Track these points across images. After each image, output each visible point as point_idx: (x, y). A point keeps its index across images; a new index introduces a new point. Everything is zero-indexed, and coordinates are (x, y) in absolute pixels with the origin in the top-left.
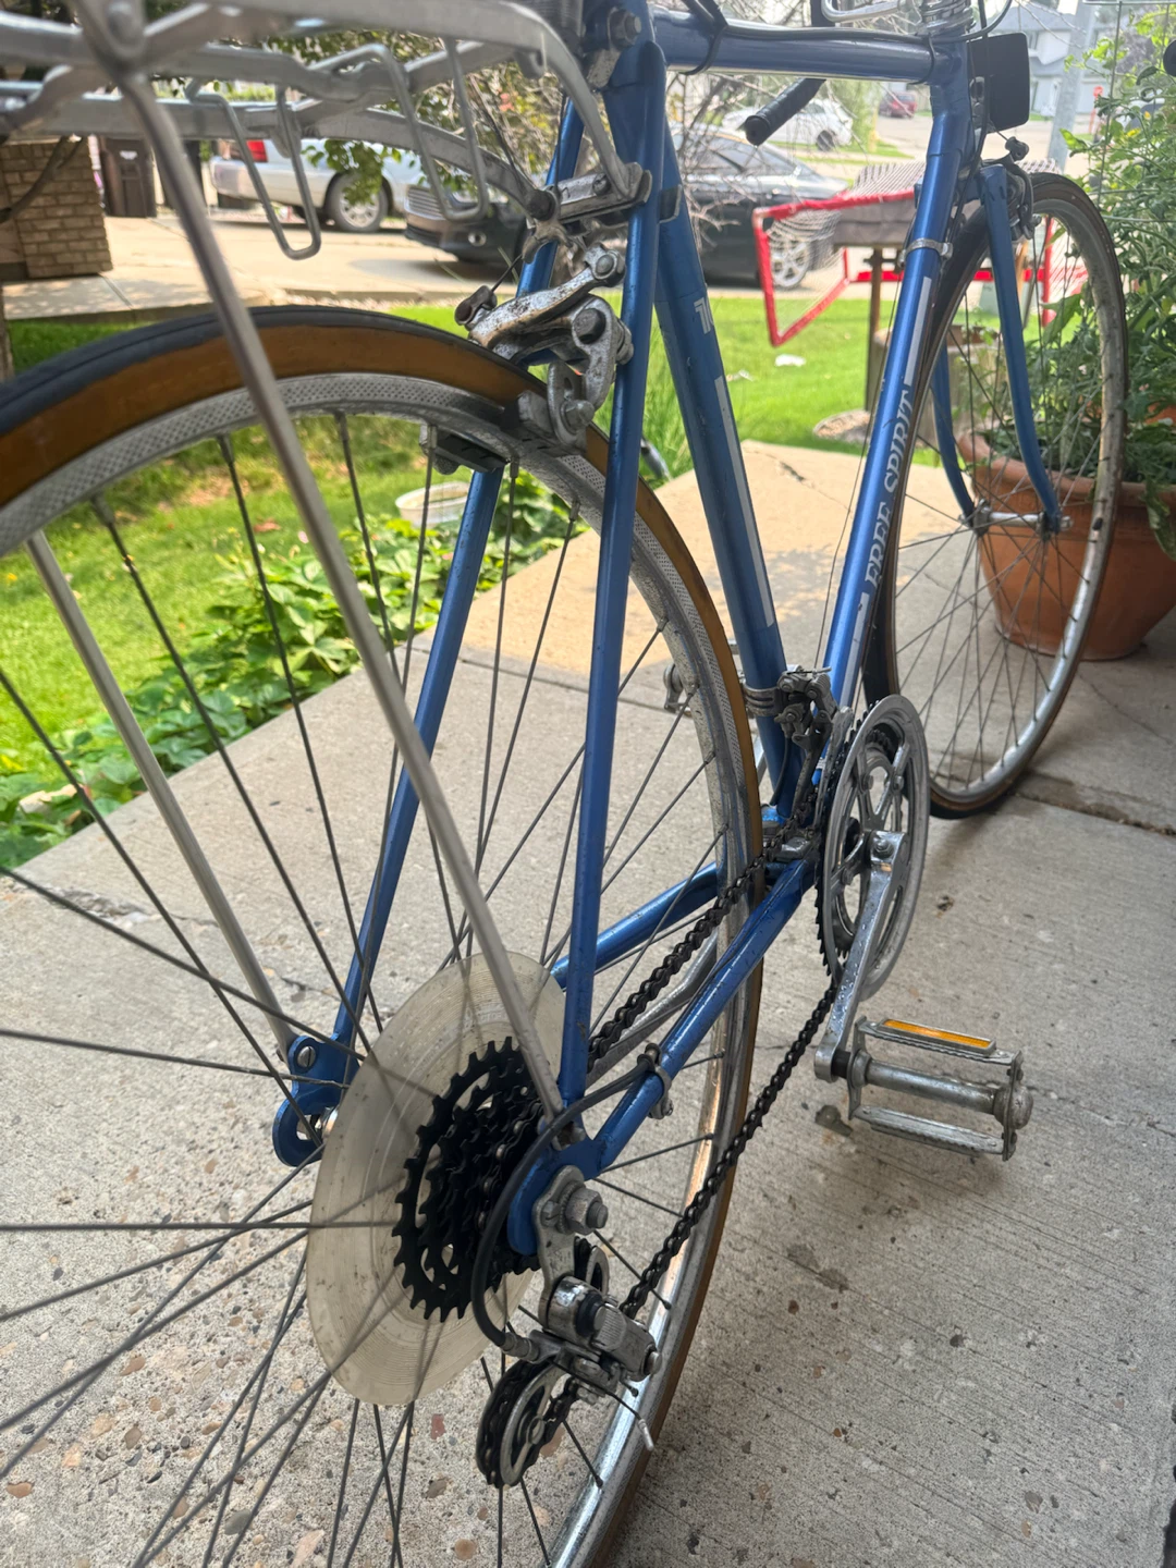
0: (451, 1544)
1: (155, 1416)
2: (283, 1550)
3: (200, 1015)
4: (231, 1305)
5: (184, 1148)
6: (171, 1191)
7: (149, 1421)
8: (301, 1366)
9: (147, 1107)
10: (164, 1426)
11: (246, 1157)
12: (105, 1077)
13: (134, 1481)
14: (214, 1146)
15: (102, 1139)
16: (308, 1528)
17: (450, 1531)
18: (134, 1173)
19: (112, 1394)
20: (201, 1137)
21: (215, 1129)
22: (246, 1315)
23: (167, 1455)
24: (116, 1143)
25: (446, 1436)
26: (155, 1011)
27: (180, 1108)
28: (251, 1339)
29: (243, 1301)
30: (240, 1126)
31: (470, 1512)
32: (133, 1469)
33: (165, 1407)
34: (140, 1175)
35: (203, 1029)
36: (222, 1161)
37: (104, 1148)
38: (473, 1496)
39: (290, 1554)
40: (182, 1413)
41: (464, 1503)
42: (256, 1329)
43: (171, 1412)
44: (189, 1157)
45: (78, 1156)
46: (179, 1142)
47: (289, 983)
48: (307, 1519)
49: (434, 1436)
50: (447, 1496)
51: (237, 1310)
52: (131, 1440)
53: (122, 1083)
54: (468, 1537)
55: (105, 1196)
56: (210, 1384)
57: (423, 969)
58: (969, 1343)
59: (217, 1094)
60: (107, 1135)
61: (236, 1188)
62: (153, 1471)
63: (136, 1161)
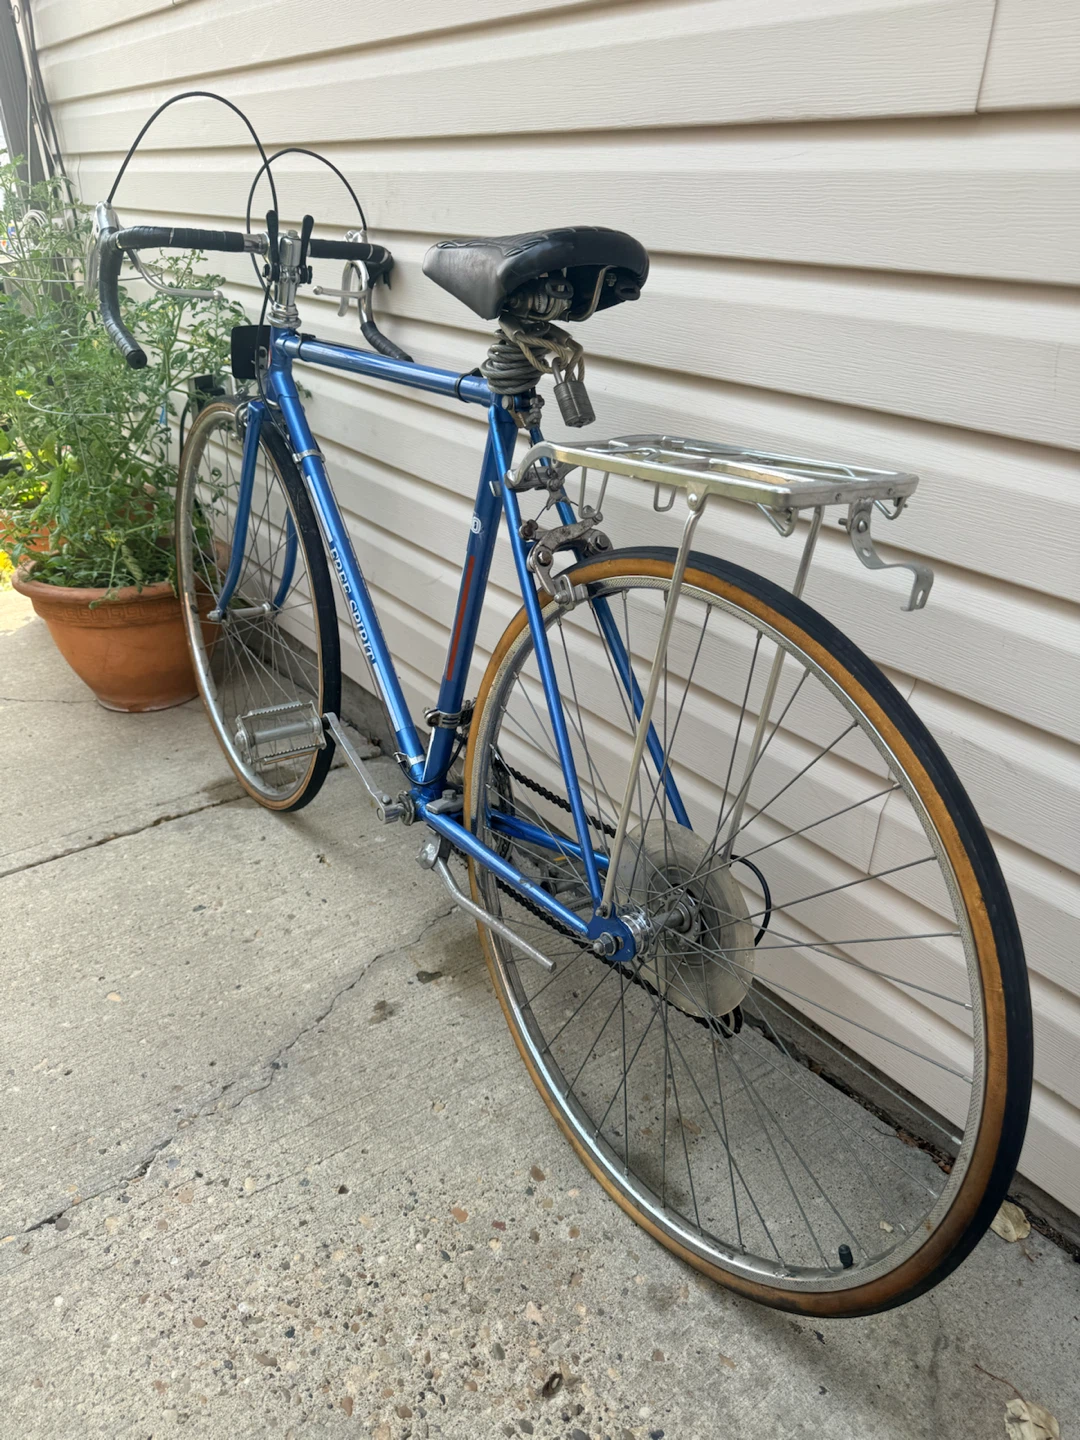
0: (568, 1238)
1: (397, 1394)
2: (530, 1326)
3: (11, 1304)
4: (340, 1329)
5: (164, 1341)
6: (202, 1357)
7: (398, 1398)
8: (416, 1292)
9: (91, 1364)
10: (408, 1388)
11: (210, 1294)
13: (438, 1414)
14: (180, 1317)
15: (98, 1409)
16: (523, 1311)
17: (561, 1236)
18: (159, 1386)
19: (361, 1423)
20: (160, 1325)
21: (161, 1314)
22: (356, 1319)
23: (431, 1390)
24: (111, 1398)
25: (507, 1222)
27: (114, 1338)
28: (376, 1320)
29: (342, 1319)
30: (173, 1295)
31: (556, 1223)
32: (429, 1413)
33: (394, 1387)
34: (166, 1380)
35: (33, 1305)
36: (200, 1313)
37: (108, 1410)
38: (549, 1219)
39: (534, 1323)
40: (406, 1375)
41: (551, 1225)
42: (370, 1315)
43: (401, 1383)
44: (176, 1338)
46: (153, 1343)
47: (38, 1227)
48: (518, 1309)
49: (504, 1229)
50: (542, 1233)
51: (346, 1326)
52: (404, 1413)
54: (568, 1229)
55: (165, 1413)
56: (393, 1354)
57: (117, 1130)
59: (123, 1306)
61: (234, 1307)
62: (438, 1400)
63: (146, 1383)
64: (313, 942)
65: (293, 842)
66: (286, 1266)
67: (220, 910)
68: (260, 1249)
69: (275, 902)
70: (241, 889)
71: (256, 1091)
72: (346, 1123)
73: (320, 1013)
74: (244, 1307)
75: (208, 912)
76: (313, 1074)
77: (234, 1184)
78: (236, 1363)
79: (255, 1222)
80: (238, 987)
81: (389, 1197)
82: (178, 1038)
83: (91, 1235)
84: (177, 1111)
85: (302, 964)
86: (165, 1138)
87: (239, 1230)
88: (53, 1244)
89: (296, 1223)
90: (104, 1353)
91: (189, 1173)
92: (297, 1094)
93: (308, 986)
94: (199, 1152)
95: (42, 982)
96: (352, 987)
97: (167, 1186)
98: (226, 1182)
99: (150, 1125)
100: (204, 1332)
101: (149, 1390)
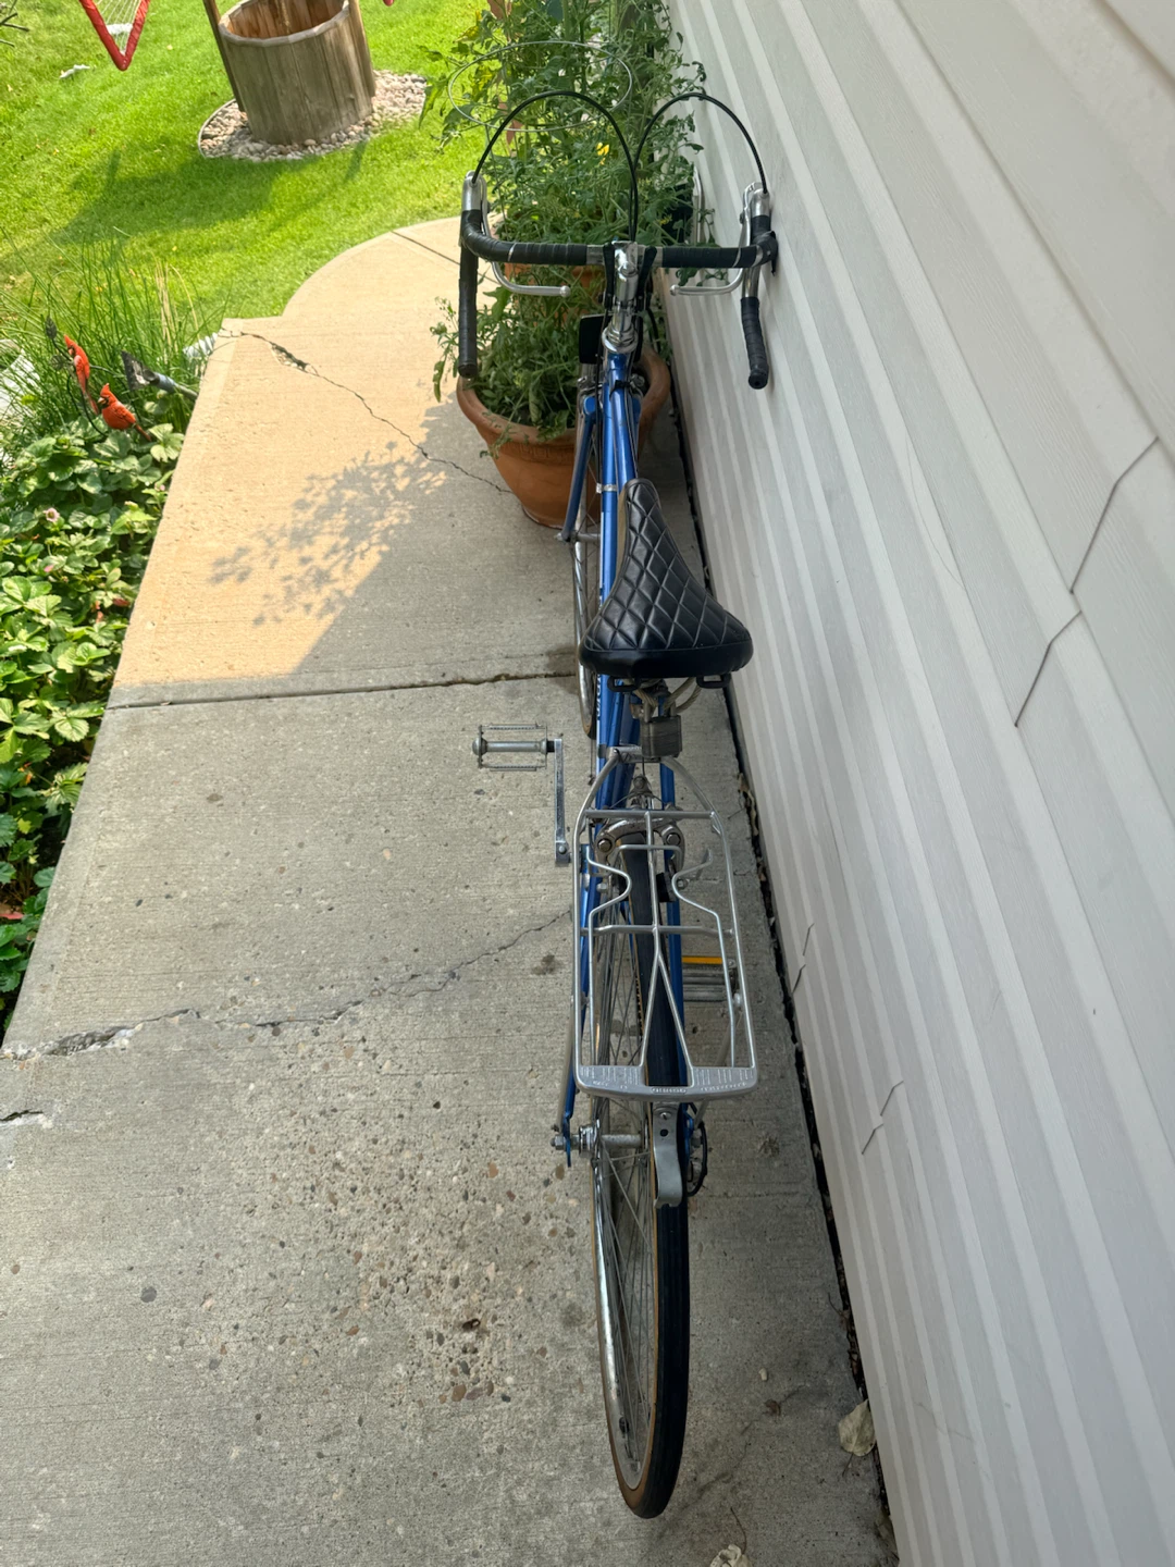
0: (546, 1235)
1: (386, 1268)
2: (483, 1279)
3: (228, 1073)
4: (380, 1206)
5: (289, 1150)
6: (302, 1174)
7: (385, 1272)
8: (434, 1210)
9: (248, 1141)
10: (394, 1270)
11: (326, 1134)
12: (208, 1139)
13: (399, 1297)
14: (304, 1139)
15: (240, 1171)
16: (486, 1266)
17: (543, 1230)
18: (274, 1177)
19: (358, 1273)
20: (293, 1138)
21: (296, 1130)
22: (392, 1205)
23: (405, 1279)
24: (249, 1169)
25: (517, 1197)
26: (199, 1086)
27: (267, 1131)
28: (402, 1213)
29: (384, 1200)
30: (308, 1121)
31: (546, 1218)
32: (395, 1293)
33: (387, 1263)
34: (278, 1176)
35: (238, 1081)
36: (316, 1144)
37: (245, 1175)
38: (544, 1212)
39: (487, 1279)
40: (397, 1261)
41: (542, 1217)
42: (401, 1208)
43: (392, 1263)
44: (296, 1152)
45: (235, 1187)
46: (283, 1148)
47: (263, 1025)
48: (483, 1263)
49: (512, 1201)
50: (533, 1219)
51: (384, 1206)
52: (383, 1283)
53: (220, 1137)
54: (551, 1228)
55: (269, 1197)
56: (399, 1242)
57: (336, 976)
58: (700, 1028)
59: (280, 1112)
60: (239, 1167)
61: (334, 1152)
62: (405, 1288)
63: (269, 1171)
64: (539, 869)
65: (581, 749)
66: (375, 1142)
67: (493, 801)
68: (368, 1120)
69: (534, 812)
70: (517, 785)
71: (430, 990)
72: (468, 1052)
73: (505, 943)
74: (339, 1155)
75: (484, 799)
76: (471, 997)
77: (379, 1061)
78: (317, 1191)
79: (375, 1096)
80: (467, 887)
81: (459, 1129)
82: (407, 914)
83: (287, 1049)
84: (376, 979)
85: (519, 887)
86: (359, 999)
87: (364, 1098)
88: (265, 1044)
89: (397, 1113)
90: (258, 1137)
91: (358, 1035)
92: (452, 1008)
93: (511, 911)
94: (372, 1022)
95: (350, 816)
96: (540, 929)
97: (343, 1037)
98: (375, 1056)
99: (356, 982)
100: (312, 1158)
101: (268, 1177)
